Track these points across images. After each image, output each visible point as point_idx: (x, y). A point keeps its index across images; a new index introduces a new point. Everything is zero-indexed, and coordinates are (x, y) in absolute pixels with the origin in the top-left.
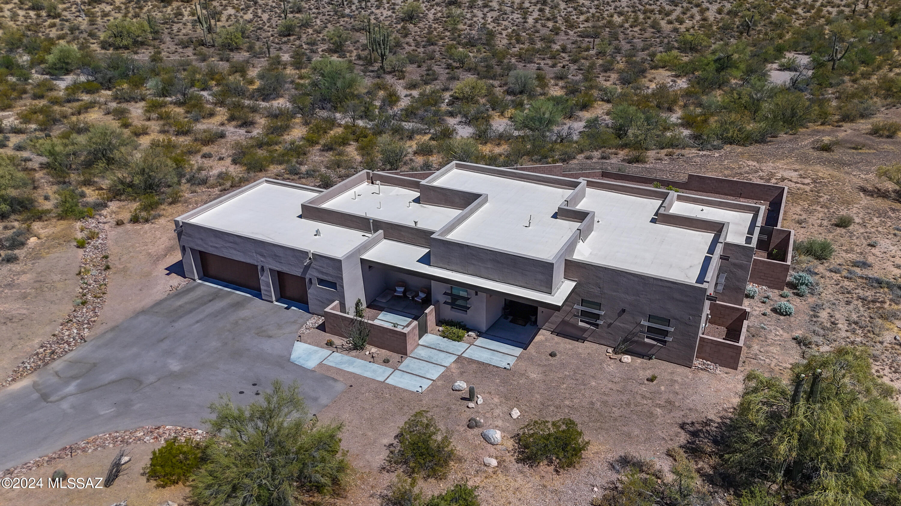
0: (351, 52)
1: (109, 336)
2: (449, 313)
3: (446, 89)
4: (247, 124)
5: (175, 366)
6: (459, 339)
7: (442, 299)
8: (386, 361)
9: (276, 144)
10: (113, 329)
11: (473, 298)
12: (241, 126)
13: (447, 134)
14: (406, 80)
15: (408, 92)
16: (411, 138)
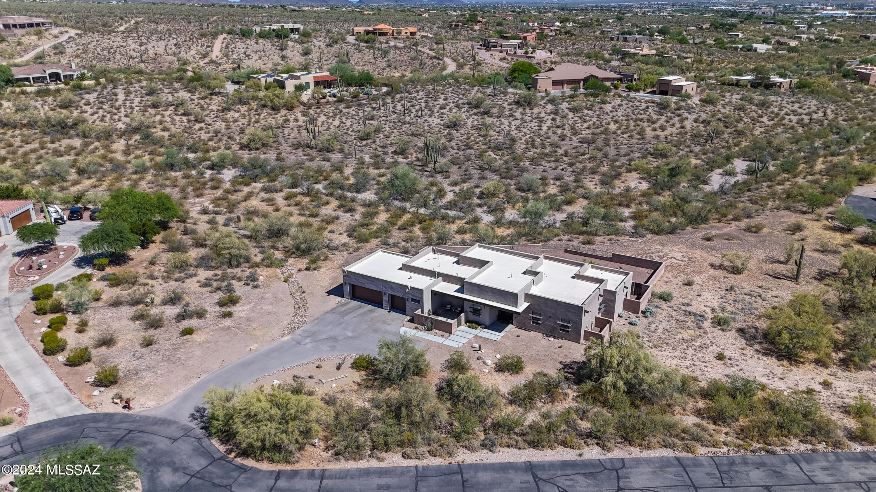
0: (412, 154)
1: (316, 321)
2: (472, 317)
3: (477, 186)
4: (351, 210)
5: (350, 334)
6: (476, 328)
7: (469, 310)
8: (442, 336)
9: (372, 224)
10: (317, 319)
11: (483, 310)
12: (347, 212)
13: (476, 220)
14: (451, 179)
15: (452, 188)
16: (453, 222)
